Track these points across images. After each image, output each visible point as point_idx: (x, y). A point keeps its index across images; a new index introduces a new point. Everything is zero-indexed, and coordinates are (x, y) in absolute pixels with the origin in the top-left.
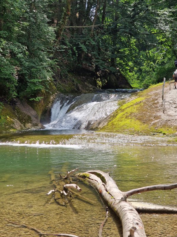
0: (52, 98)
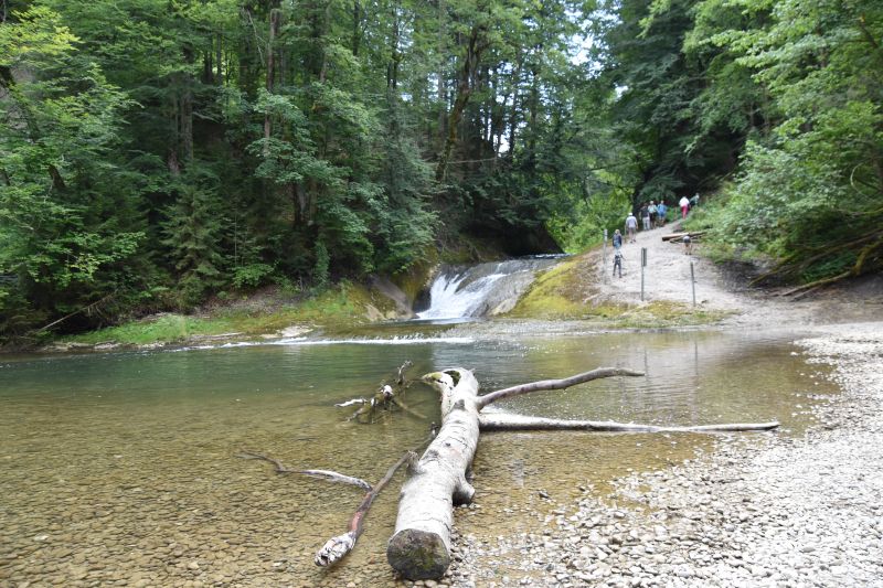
0: (432, 271)
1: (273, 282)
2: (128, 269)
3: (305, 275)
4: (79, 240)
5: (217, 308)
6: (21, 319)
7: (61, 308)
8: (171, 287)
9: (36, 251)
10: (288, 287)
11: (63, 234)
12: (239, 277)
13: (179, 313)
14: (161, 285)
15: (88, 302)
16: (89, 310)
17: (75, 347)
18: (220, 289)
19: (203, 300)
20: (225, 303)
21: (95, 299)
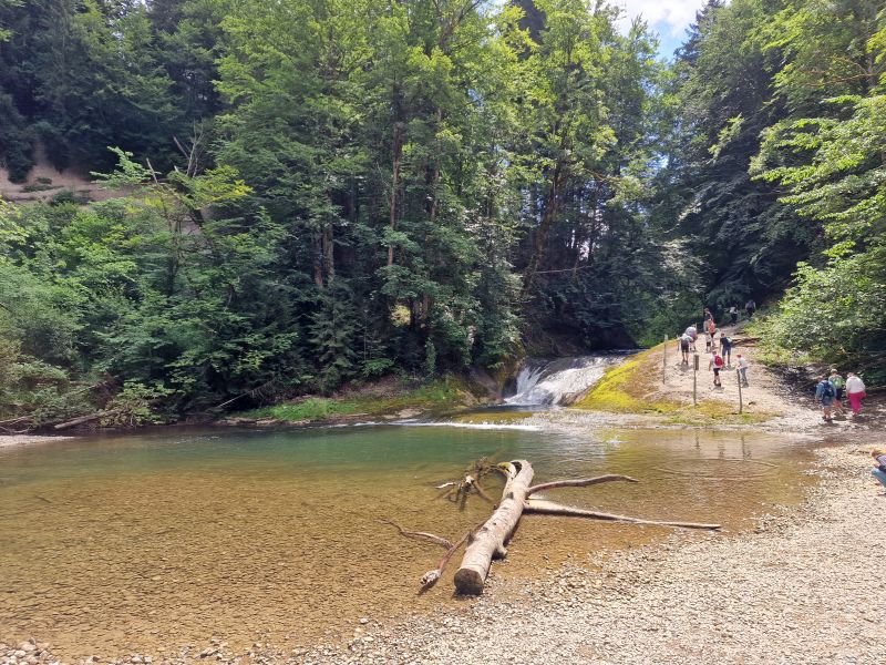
0: (518, 364)
1: (393, 372)
2: (284, 362)
3: (418, 367)
4: (249, 340)
5: (350, 393)
6: (203, 399)
7: (232, 391)
8: (315, 375)
9: (218, 348)
10: (404, 376)
11: (237, 336)
12: (367, 369)
13: (321, 396)
14: (307, 373)
15: (253, 387)
16: (253, 393)
17: (241, 422)
18: (352, 377)
19: (339, 386)
20: (355, 389)
21: (259, 384)
